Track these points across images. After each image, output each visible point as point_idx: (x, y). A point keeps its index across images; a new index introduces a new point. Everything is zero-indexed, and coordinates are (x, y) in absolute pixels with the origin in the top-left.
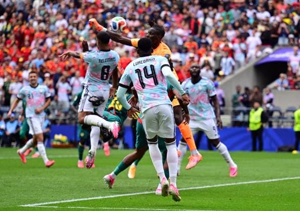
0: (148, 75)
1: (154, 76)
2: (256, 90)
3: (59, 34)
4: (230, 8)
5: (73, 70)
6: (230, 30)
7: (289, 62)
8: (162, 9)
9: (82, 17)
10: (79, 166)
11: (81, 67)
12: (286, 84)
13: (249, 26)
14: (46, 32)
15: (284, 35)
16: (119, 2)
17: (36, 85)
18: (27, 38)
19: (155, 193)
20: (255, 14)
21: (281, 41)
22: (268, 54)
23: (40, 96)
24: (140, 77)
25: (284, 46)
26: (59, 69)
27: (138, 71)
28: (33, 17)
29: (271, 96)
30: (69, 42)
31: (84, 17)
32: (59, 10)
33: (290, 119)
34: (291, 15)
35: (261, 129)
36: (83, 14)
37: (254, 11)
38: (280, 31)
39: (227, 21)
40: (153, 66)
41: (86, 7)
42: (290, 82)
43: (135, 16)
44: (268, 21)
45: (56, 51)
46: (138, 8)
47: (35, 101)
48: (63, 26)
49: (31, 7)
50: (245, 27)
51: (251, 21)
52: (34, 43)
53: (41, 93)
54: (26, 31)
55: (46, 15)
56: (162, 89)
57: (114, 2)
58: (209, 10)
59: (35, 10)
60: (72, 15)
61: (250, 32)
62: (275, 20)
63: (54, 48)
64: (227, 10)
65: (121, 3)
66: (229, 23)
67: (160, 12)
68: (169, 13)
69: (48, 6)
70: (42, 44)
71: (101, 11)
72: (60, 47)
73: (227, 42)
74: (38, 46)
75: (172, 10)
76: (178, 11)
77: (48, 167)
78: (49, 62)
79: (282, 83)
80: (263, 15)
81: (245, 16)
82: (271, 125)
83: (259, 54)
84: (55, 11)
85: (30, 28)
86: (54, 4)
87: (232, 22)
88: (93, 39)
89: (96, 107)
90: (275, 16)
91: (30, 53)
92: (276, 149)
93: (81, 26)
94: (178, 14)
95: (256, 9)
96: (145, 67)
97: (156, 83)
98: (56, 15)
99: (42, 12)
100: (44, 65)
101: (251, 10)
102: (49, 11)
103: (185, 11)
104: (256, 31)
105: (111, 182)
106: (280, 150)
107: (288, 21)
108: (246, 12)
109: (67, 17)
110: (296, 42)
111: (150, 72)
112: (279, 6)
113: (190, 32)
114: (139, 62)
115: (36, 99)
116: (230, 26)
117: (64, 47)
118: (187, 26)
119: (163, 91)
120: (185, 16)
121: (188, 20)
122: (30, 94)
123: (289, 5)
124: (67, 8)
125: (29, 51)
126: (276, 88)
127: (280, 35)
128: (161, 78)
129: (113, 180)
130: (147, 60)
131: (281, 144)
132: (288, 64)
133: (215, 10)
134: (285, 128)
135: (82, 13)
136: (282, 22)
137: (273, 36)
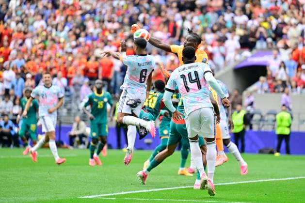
0: (192, 80)
1: (197, 80)
2: (236, 92)
3: (38, 35)
4: (207, 12)
5: (55, 71)
6: (209, 33)
7: (269, 66)
8: (140, 12)
9: (60, 19)
10: (90, 164)
11: (62, 68)
12: (266, 87)
13: (227, 30)
14: (25, 33)
15: (262, 40)
16: (97, 5)
17: (50, 85)
18: (5, 38)
19: (193, 188)
20: (233, 18)
21: (259, 45)
22: (246, 58)
23: (53, 97)
24: (185, 82)
25: (262, 49)
26: (41, 70)
27: (183, 77)
28: (10, 17)
29: (252, 99)
30: (49, 43)
31: (63, 18)
32: (37, 10)
33: (271, 122)
34: (268, 19)
35: (244, 131)
36: (62, 15)
37: (232, 15)
38: (258, 35)
39: (205, 25)
40: (197, 72)
41: (64, 9)
42: (270, 86)
43: (113, 18)
44: (245, 25)
45: (36, 52)
46: (116, 10)
47: (48, 101)
48: (42, 27)
49: (7, 7)
50: (223, 31)
51: (229, 25)
52: (12, 43)
53: (54, 94)
54: (4, 32)
55: (23, 16)
56: (205, 93)
57: (91, 4)
58: (187, 14)
59: (12, 11)
60: (50, 17)
61: (229, 35)
62: (253, 24)
63: (34, 49)
64: (205, 14)
65: (99, 5)
66: (208, 27)
67: (138, 15)
68: (147, 16)
69: (25, 7)
70: (21, 45)
71: (79, 12)
72: (40, 48)
73: (206, 45)
74: (17, 46)
75: (151, 13)
76: (156, 14)
77: (59, 164)
78: (29, 63)
79: (262, 87)
80: (242, 19)
81: (223, 20)
82: (251, 128)
83: (238, 57)
84: (32, 11)
85: (8, 28)
86: (31, 4)
87: (211, 25)
88: (73, 41)
89: (133, 109)
90: (253, 20)
91: (9, 54)
92: (257, 151)
93: (60, 27)
94: (156, 18)
95: (234, 12)
96: (190, 73)
97: (200, 87)
98: (34, 16)
99: (19, 13)
100: (25, 65)
101: (229, 13)
102: (27, 12)
103: (163, 14)
104: (235, 35)
105: (144, 177)
106: (261, 152)
107: (266, 25)
108: (224, 16)
109: (45, 18)
110: (274, 46)
111: (194, 78)
112: (256, 10)
113: (169, 34)
114: (184, 69)
115: (49, 99)
116: (209, 30)
117: (44, 48)
118: (166, 29)
119: (206, 95)
120: (164, 20)
121: (167, 22)
122: (44, 93)
123: (267, 9)
124: (45, 9)
125: (8, 52)
126: (256, 91)
127: (259, 39)
128: (204, 83)
129: (146, 176)
130: (191, 67)
131: (262, 147)
132: (268, 68)
133: (192, 14)
134: (266, 130)
135: (60, 14)
136: (260, 26)
137: (251, 39)
